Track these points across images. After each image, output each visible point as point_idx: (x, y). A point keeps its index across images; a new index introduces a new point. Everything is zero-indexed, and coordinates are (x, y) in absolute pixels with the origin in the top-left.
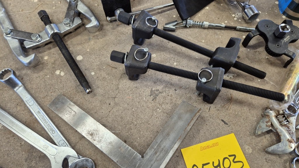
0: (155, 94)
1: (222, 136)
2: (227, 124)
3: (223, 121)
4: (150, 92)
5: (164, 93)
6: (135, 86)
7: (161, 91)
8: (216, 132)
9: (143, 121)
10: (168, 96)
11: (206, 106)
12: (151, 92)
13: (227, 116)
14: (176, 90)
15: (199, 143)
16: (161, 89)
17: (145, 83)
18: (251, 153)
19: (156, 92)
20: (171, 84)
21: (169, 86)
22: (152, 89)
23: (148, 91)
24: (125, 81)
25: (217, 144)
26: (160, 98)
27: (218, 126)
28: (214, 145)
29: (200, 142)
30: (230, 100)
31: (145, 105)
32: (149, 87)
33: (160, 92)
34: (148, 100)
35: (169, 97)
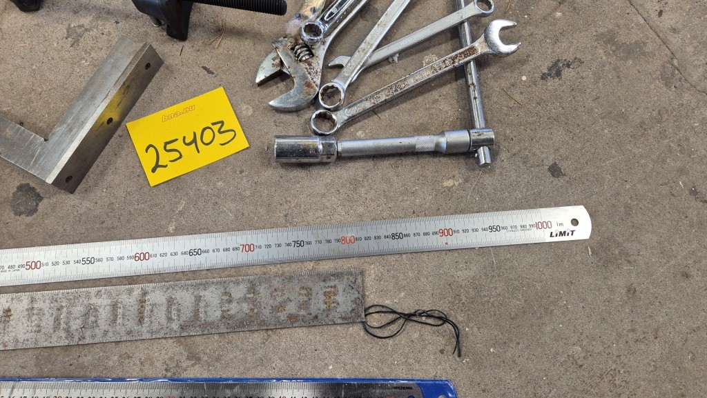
0: (75, 35)
1: (202, 93)
2: (213, 73)
3: (204, 68)
4: (65, 31)
5: (95, 30)
6: (35, 22)
7: (88, 27)
8: (191, 89)
9: (55, 86)
10: (103, 34)
11: (175, 45)
12: (68, 32)
13: (213, 59)
14: (117, 22)
15: (160, 110)
16: (88, 22)
17: (56, 16)
18: (250, 114)
19: (79, 31)
20: (109, 12)
21: (105, 15)
22: (69, 25)
23: (61, 30)
24: (13, 15)
25: (192, 107)
26: (86, 41)
27: (197, 78)
28: (187, 110)
29: (162, 108)
30: (221, 31)
31: (56, 56)
32: (64, 23)
33: (86, 30)
34: (62, 47)
35: (105, 37)
